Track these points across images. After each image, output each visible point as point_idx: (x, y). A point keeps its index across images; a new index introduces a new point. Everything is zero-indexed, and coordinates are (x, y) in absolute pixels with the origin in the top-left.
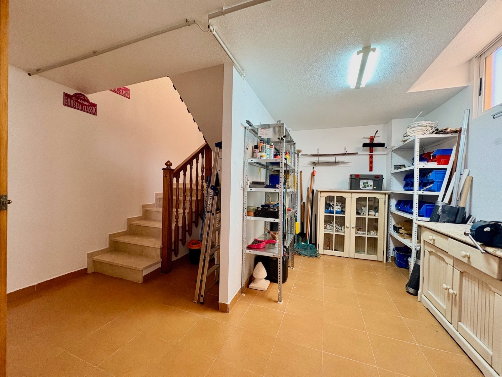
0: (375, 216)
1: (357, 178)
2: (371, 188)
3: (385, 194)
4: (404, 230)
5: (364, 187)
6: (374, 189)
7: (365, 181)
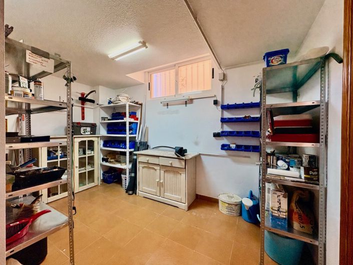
0: (91, 154)
1: (79, 125)
2: (89, 133)
3: (98, 137)
4: (111, 159)
5: (84, 133)
6: (91, 134)
7: (85, 128)
